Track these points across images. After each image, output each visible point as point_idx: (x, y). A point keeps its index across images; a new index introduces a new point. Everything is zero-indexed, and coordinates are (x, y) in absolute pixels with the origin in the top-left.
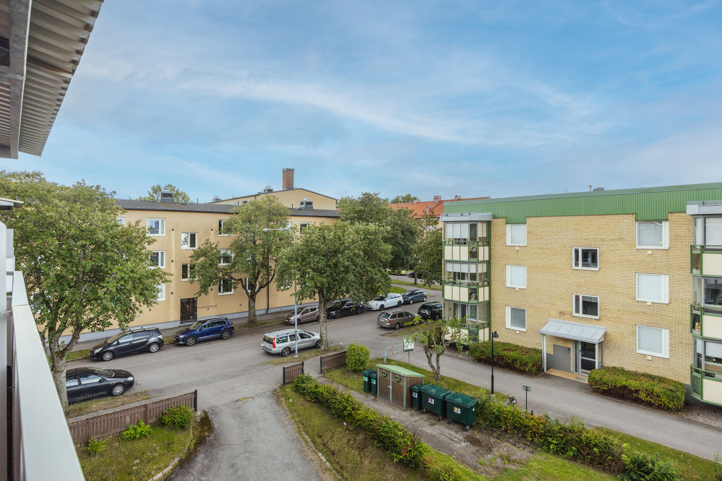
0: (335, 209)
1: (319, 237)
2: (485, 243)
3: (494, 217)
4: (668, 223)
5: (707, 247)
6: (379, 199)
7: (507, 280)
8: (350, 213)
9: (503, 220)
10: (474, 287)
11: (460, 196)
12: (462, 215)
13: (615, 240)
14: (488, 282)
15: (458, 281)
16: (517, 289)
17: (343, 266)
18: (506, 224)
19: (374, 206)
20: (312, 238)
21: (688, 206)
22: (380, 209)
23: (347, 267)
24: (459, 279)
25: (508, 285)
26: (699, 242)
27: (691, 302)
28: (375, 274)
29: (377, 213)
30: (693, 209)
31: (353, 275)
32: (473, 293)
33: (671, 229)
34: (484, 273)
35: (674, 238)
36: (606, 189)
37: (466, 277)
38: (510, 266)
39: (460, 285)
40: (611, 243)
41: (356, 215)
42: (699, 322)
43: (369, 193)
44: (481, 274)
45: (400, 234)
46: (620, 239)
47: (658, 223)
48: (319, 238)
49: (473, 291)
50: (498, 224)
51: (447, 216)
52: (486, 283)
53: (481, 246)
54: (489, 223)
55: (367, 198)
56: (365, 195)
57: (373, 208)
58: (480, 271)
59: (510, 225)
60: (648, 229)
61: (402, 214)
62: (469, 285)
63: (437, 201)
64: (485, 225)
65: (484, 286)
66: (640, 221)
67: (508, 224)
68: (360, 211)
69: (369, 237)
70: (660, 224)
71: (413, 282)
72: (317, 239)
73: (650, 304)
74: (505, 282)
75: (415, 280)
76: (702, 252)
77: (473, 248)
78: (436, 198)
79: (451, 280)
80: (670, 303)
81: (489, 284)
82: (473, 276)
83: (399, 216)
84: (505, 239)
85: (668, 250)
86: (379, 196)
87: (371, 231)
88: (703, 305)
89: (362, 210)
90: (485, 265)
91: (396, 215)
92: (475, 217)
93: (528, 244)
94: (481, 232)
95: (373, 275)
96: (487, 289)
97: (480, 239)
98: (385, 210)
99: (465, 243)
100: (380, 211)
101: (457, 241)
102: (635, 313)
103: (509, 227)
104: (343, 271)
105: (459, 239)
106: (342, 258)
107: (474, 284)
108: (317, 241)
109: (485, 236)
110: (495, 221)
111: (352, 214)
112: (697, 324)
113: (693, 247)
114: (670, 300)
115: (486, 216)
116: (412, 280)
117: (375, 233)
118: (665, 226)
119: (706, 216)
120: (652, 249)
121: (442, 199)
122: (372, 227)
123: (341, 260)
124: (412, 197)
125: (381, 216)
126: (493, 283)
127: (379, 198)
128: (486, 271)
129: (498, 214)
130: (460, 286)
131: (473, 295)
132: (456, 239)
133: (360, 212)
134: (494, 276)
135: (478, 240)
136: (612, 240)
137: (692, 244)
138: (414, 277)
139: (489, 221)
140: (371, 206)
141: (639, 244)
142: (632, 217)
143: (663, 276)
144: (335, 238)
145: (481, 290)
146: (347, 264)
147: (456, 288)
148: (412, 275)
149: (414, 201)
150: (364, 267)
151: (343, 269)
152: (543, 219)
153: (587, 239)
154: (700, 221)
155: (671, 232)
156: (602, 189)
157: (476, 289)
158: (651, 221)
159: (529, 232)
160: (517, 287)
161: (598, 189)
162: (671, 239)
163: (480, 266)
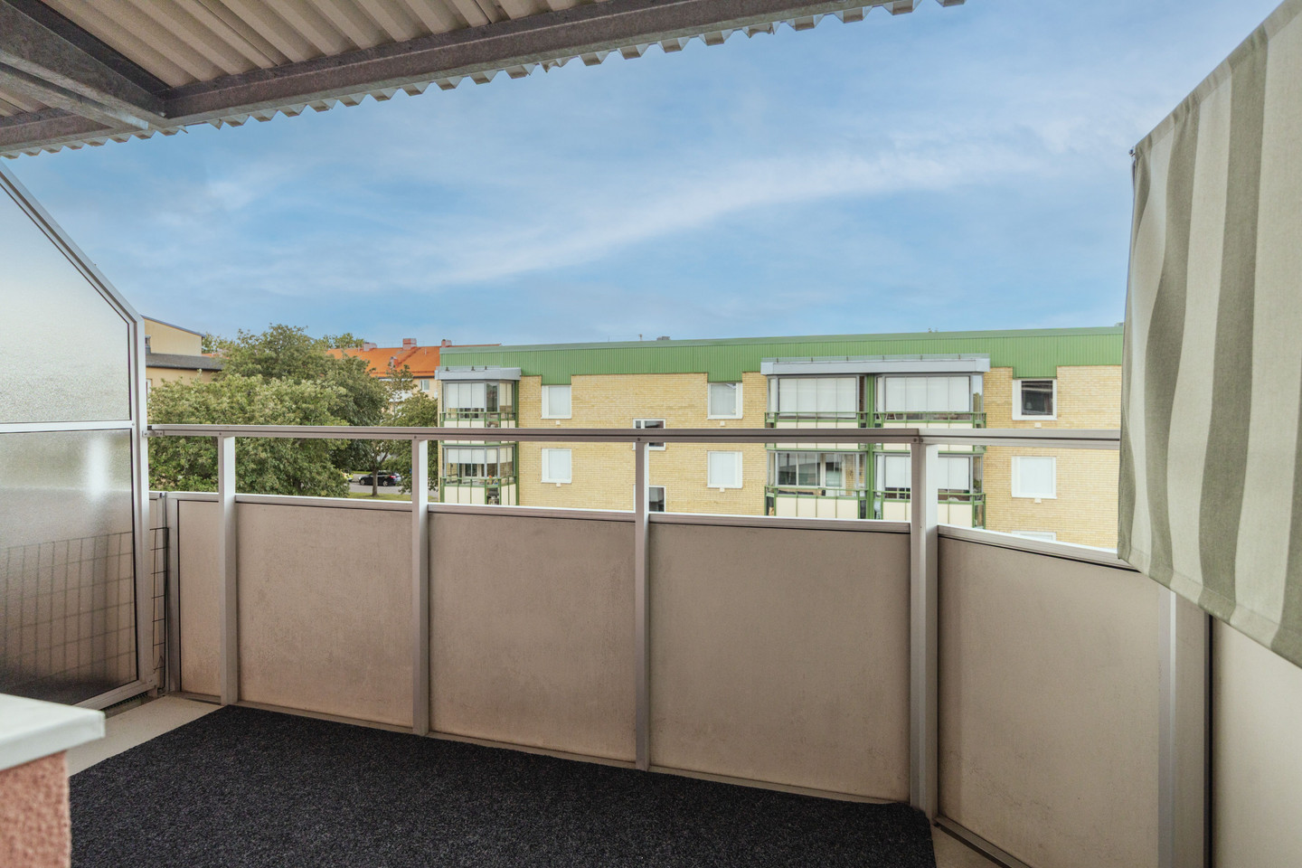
0: (199, 354)
1: (195, 405)
2: (510, 416)
3: (524, 374)
4: (741, 384)
5: (781, 415)
6: (307, 339)
7: (543, 473)
8: (246, 363)
9: (538, 379)
10: (494, 486)
11: (450, 341)
12: (473, 369)
13: (685, 407)
14: (515, 478)
15: (466, 479)
16: (558, 485)
17: (253, 461)
18: (542, 385)
19: (297, 351)
20: (181, 409)
21: (762, 364)
22: (311, 357)
23: (262, 462)
24: (467, 475)
25: (545, 479)
26: (774, 409)
27: (765, 483)
28: (318, 473)
29: (305, 364)
30: (768, 367)
31: (275, 477)
32: (492, 494)
33: (745, 393)
34: (509, 463)
35: (749, 405)
36: (672, 339)
37: (479, 472)
38: (547, 450)
39: (471, 484)
40: (680, 412)
41: (259, 366)
42: (773, 506)
43: (287, 327)
44: (504, 465)
45: (352, 404)
46: (691, 406)
47: (731, 386)
48: (196, 409)
49: (492, 492)
50: (529, 385)
51: (447, 370)
52: (511, 479)
53: (503, 420)
54: (515, 384)
55: (281, 334)
56: (275, 329)
57: (296, 354)
58: (503, 460)
59: (547, 387)
60: (721, 391)
61: (354, 367)
62: (485, 483)
63: (408, 347)
64: (509, 386)
65: (508, 484)
66: (713, 382)
67: (545, 385)
68: (266, 360)
69: (304, 405)
70: (733, 387)
71: (371, 493)
72: (191, 409)
73: (723, 490)
74: (540, 475)
75: (374, 490)
76: (776, 421)
77: (491, 423)
78: (407, 342)
79: (455, 478)
80: (744, 486)
81: (516, 480)
82: (492, 469)
83: (350, 371)
84: (539, 409)
85: (741, 420)
86: (305, 333)
87: (306, 394)
88: (777, 486)
89: (272, 358)
90: (510, 450)
91: (343, 369)
92: (495, 372)
93: (573, 415)
94: (504, 398)
95: (314, 475)
96: (513, 487)
97: (503, 409)
98: (321, 358)
99: (476, 416)
100: (310, 360)
101: (464, 413)
102: (706, 504)
103: (545, 389)
104: (253, 470)
105: (466, 410)
106: (252, 446)
107: (493, 481)
108: (193, 414)
109: (510, 403)
110: (524, 381)
111: (250, 365)
112: (771, 509)
113: (767, 415)
114: (744, 483)
115: (511, 372)
116: (369, 489)
117: (315, 399)
118: (739, 387)
119: (780, 376)
120: (724, 420)
121: (419, 345)
122: (308, 387)
123: (250, 448)
124: (354, 339)
125: (312, 370)
126: (521, 477)
127: (306, 336)
128: (511, 460)
129: (529, 369)
130: (471, 486)
131: (493, 498)
132: (461, 410)
133: (266, 362)
134: (523, 468)
135: (498, 411)
136: (681, 408)
137: (766, 411)
138: (372, 485)
139: (515, 381)
140: (292, 350)
141: (712, 414)
142: (703, 377)
143: (736, 453)
144: (232, 408)
145: (504, 490)
146: (263, 455)
147: (464, 490)
148: (368, 481)
149: (365, 346)
150: (295, 461)
151: (255, 467)
152: (594, 378)
153: (652, 407)
154: (774, 382)
155: (745, 397)
156: (668, 338)
157: (496, 490)
158: (724, 383)
159: (575, 398)
160: (558, 481)
161: (663, 338)
162: (745, 406)
163: (503, 451)
